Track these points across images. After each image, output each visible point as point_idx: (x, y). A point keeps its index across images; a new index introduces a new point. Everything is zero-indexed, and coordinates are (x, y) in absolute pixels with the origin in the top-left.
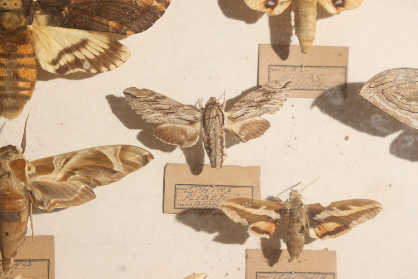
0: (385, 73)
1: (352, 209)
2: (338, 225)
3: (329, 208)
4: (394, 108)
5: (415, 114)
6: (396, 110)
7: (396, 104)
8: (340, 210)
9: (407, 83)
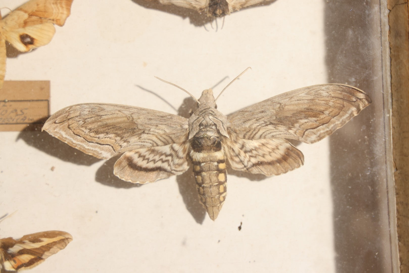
0: (68, 109)
1: (43, 241)
3: (21, 241)
4: (81, 142)
5: (104, 146)
6: (84, 143)
7: (84, 138)
8: (32, 243)
9: (93, 117)
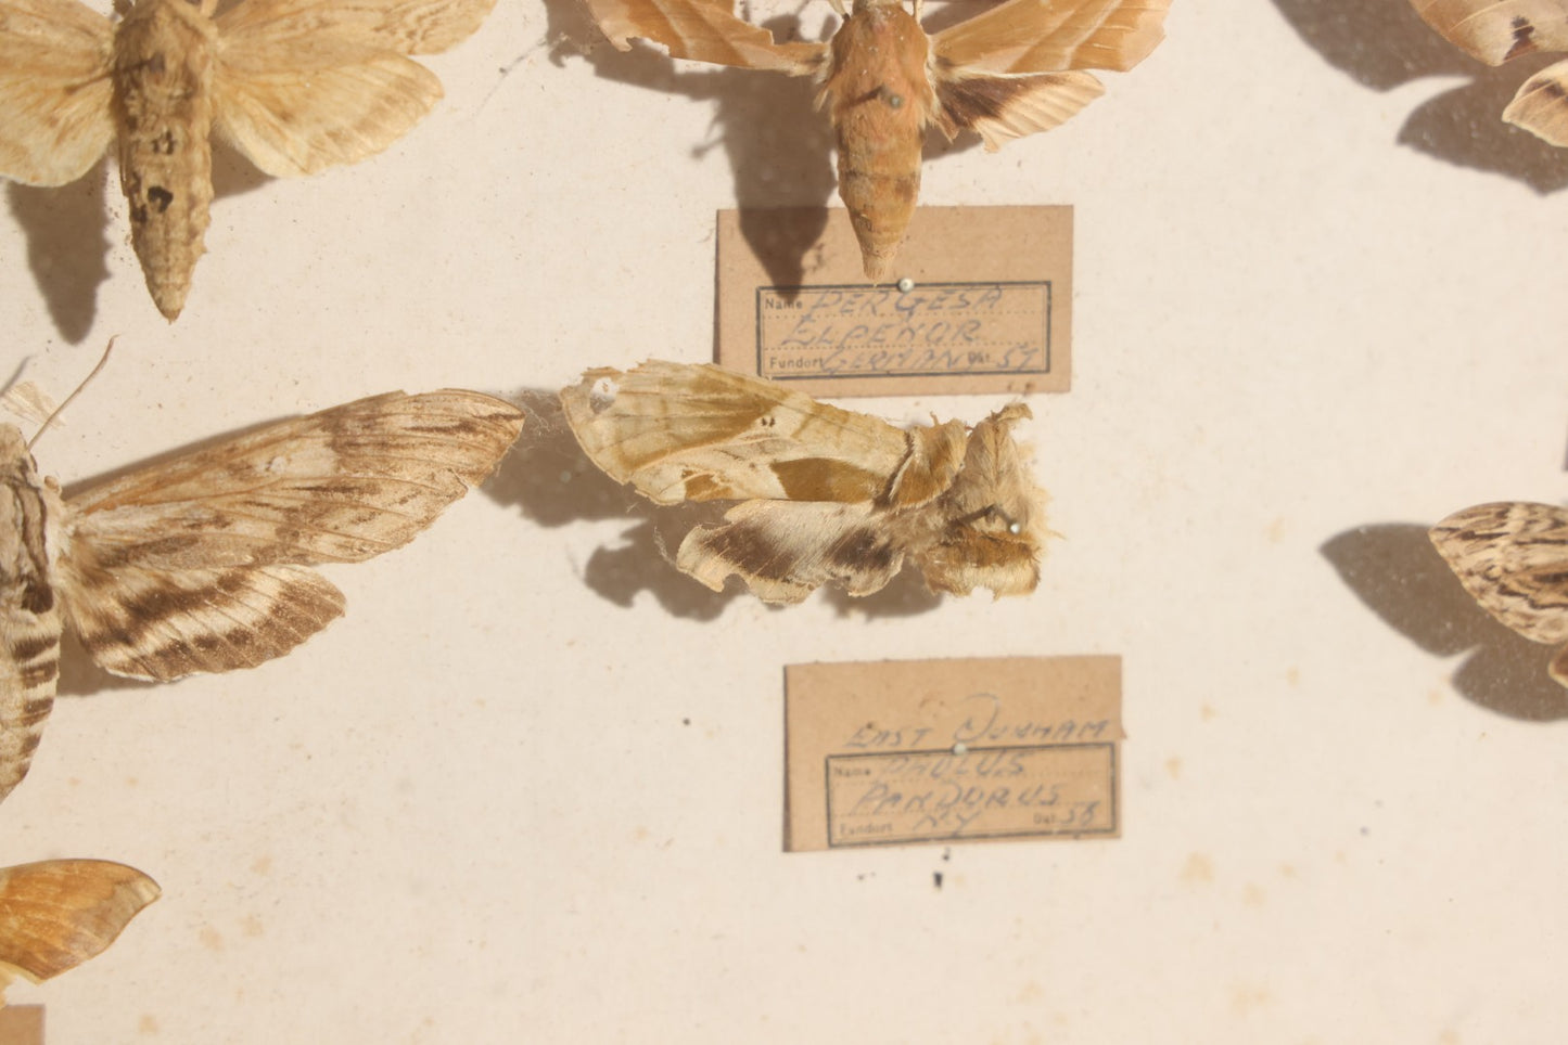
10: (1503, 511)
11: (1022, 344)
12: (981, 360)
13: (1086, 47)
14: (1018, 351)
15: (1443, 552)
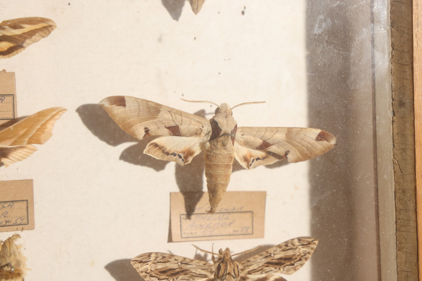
1: (25, 28)
2: (11, 45)
10: (149, 255)
11: (20, 217)
12: (9, 222)
13: (31, 138)
14: (19, 219)
15: (134, 267)
